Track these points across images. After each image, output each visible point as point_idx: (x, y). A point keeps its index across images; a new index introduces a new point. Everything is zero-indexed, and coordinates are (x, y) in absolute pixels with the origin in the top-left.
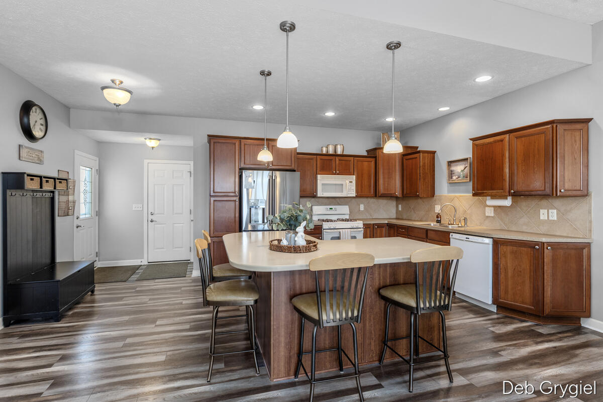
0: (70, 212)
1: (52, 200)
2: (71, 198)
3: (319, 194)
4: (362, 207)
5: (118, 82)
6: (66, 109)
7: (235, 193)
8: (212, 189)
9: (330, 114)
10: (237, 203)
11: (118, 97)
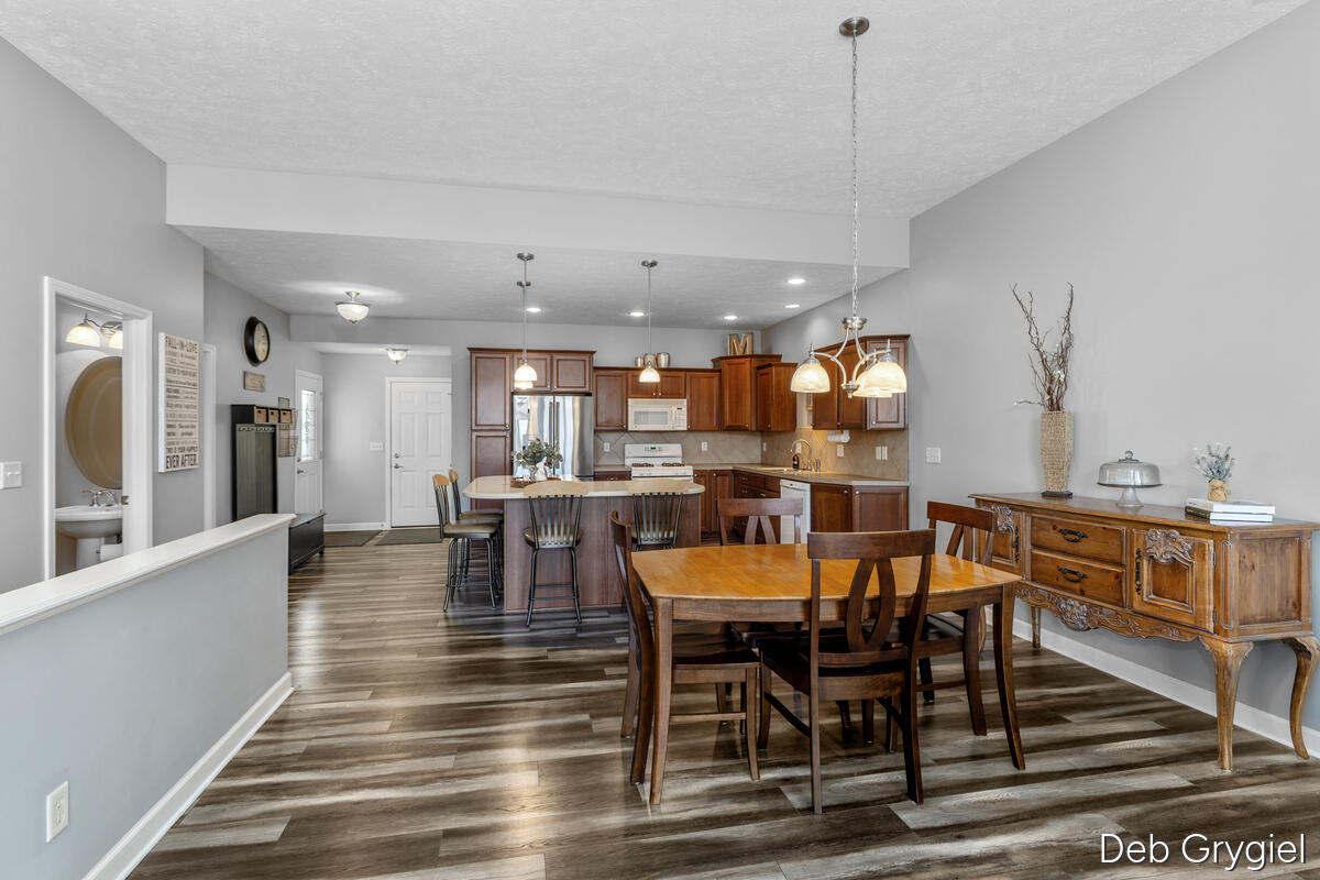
0: (291, 451)
1: (274, 435)
2: (292, 432)
3: (631, 427)
4: (704, 446)
5: (354, 294)
6: (286, 316)
7: (505, 425)
8: (474, 421)
9: (637, 314)
10: (508, 440)
11: (356, 312)
